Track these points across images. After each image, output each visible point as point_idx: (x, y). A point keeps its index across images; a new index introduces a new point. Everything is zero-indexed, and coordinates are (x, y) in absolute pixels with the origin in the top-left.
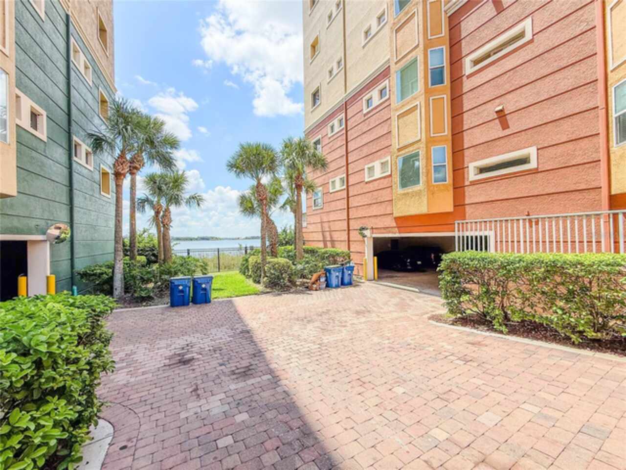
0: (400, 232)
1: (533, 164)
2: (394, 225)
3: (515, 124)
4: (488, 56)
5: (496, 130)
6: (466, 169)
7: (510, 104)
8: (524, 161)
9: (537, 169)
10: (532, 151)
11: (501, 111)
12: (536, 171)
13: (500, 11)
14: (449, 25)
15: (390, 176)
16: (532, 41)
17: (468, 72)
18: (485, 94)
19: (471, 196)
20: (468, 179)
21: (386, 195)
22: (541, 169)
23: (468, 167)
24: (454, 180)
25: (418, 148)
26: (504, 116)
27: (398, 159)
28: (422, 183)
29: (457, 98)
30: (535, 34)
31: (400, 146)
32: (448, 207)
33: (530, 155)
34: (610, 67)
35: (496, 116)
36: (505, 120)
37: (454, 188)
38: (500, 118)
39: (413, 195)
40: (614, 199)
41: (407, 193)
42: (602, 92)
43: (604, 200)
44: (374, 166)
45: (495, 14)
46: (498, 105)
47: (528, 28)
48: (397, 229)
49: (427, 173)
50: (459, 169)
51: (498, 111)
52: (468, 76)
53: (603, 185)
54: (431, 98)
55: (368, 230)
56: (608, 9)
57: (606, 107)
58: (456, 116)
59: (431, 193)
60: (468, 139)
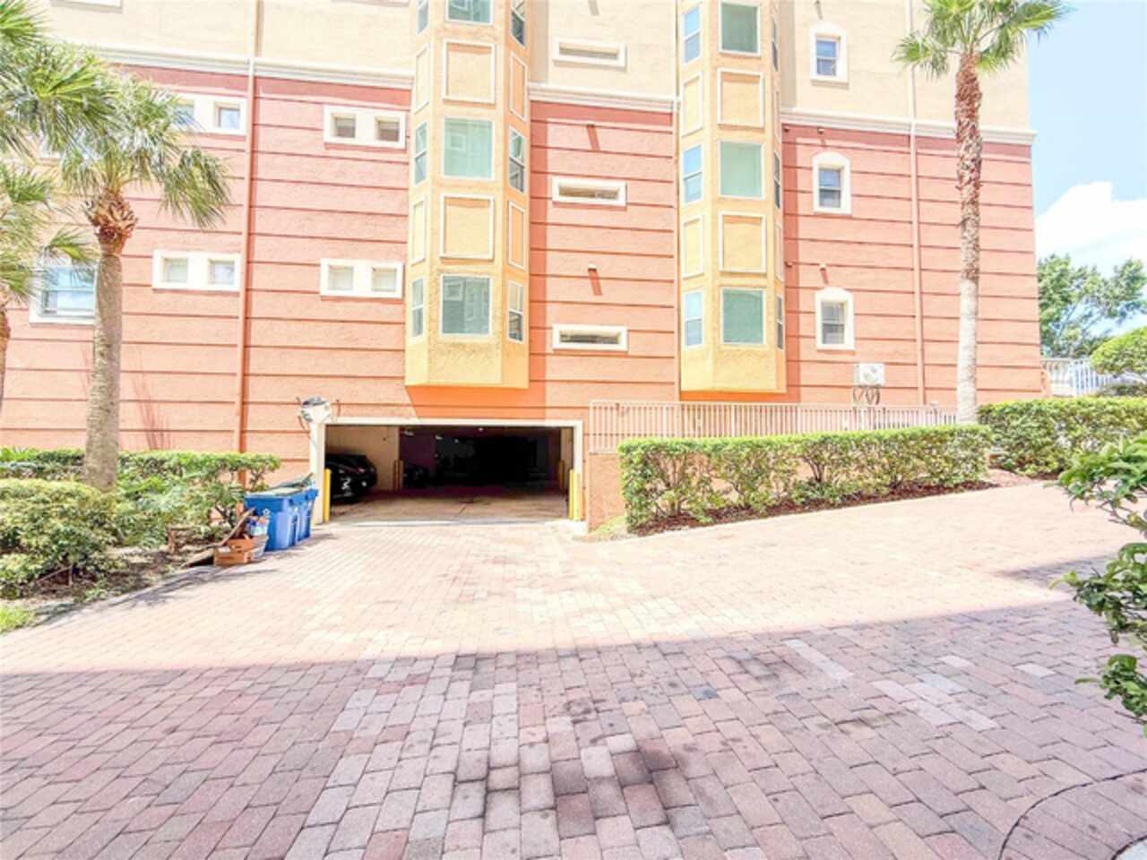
0: (419, 417)
1: (622, 346)
2: (407, 400)
3: (610, 293)
4: (591, 194)
5: (584, 291)
6: (548, 331)
7: (605, 266)
8: (613, 340)
9: (627, 352)
10: (622, 331)
11: (594, 270)
12: (624, 355)
13: (595, 149)
14: (532, 113)
15: (400, 302)
16: (625, 209)
17: (557, 197)
18: (575, 239)
19: (555, 369)
20: (551, 344)
21: (386, 337)
22: (630, 353)
23: (551, 328)
24: (531, 341)
25: (488, 273)
26: (598, 278)
27: (442, 275)
28: (494, 334)
29: (537, 224)
30: (627, 204)
31: (450, 254)
32: (521, 381)
33: (619, 334)
34: (683, 275)
35: (587, 274)
36: (598, 284)
37: (531, 354)
38: (592, 278)
39: (474, 350)
40: (683, 395)
41: (460, 344)
42: (676, 295)
43: (677, 395)
44: (351, 269)
45: (589, 147)
46: (592, 262)
47: (622, 194)
48: (411, 410)
49: (503, 319)
50: (538, 328)
51: (590, 270)
52: (555, 204)
53: (676, 380)
54: (511, 204)
55: (322, 407)
56: (682, 222)
57: (679, 310)
58: (538, 249)
59: (506, 354)
60: (554, 290)
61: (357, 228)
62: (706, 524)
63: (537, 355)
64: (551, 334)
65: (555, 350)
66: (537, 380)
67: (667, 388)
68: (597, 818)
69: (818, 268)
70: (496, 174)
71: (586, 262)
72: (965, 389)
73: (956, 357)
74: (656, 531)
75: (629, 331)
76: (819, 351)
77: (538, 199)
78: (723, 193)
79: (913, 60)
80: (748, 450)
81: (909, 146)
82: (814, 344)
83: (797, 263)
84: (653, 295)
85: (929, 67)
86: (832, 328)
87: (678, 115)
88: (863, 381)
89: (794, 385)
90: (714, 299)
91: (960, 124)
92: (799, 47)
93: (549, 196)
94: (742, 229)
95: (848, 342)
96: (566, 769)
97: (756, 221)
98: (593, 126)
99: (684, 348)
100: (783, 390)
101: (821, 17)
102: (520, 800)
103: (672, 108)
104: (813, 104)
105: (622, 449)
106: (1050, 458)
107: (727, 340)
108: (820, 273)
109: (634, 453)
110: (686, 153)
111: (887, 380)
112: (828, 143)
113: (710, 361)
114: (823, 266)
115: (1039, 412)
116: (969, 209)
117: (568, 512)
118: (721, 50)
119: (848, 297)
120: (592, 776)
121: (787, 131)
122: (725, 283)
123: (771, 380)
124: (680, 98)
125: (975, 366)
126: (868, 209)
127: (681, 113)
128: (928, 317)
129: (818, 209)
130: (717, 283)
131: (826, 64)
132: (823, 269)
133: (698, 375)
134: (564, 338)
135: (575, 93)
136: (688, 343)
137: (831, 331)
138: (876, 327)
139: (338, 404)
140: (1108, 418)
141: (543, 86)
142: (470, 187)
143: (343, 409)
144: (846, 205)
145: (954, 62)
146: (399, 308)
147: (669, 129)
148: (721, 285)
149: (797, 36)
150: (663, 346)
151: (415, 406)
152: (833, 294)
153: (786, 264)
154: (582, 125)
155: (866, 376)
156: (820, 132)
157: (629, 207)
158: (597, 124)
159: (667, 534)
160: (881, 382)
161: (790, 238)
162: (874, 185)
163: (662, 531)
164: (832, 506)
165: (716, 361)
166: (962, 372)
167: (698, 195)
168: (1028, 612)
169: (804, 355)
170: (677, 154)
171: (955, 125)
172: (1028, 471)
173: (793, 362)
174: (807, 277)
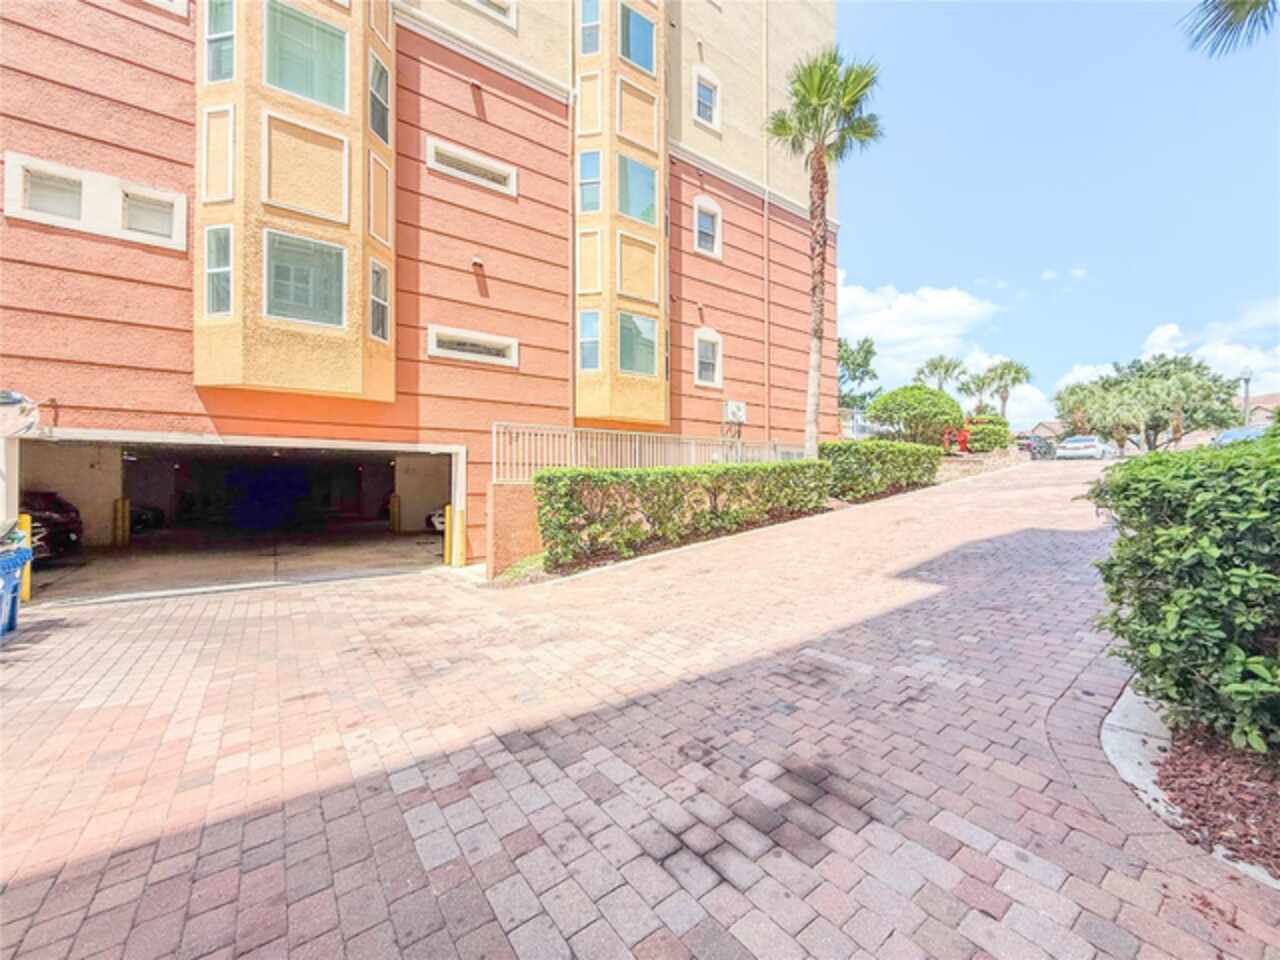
0: (221, 433)
1: (512, 360)
2: (198, 408)
3: (498, 296)
4: (476, 172)
5: (468, 290)
6: (422, 333)
7: (493, 264)
8: (500, 352)
9: (517, 369)
10: (513, 343)
11: (481, 266)
12: (514, 371)
13: (481, 118)
14: (398, 42)
15: (184, 256)
16: (516, 200)
17: (431, 163)
18: (455, 222)
19: (429, 380)
20: (426, 350)
21: (156, 308)
22: (522, 371)
23: (425, 329)
24: (397, 342)
25: (340, 242)
26: (484, 276)
27: (265, 231)
28: (351, 326)
29: (406, 191)
30: (519, 195)
31: (274, 201)
32: (387, 394)
33: (508, 347)
34: (579, 291)
35: (471, 269)
36: (485, 282)
37: (398, 359)
38: (477, 275)
39: (317, 344)
40: (577, 422)
41: (299, 334)
42: (571, 311)
43: (571, 421)
44: (78, 185)
45: (475, 114)
46: (477, 255)
47: (513, 180)
48: (208, 422)
49: (364, 307)
50: (408, 327)
51: (475, 264)
52: (432, 172)
53: (570, 405)
54: (372, 155)
55: (17, 408)
56: (578, 232)
57: (574, 328)
58: (406, 225)
59: (369, 355)
60: (428, 280)
61: (85, 118)
62: (630, 558)
63: (406, 361)
64: (426, 335)
65: (430, 357)
66: (407, 391)
67: (560, 413)
68: (819, 838)
69: (695, 307)
70: (352, 106)
71: (473, 255)
72: (811, 430)
73: (805, 403)
74: (581, 569)
75: (520, 345)
76: (697, 387)
77: (406, 157)
78: (621, 210)
79: (779, 135)
80: (667, 481)
81: (763, 209)
82: (692, 381)
83: (680, 299)
84: (544, 307)
85: (788, 145)
86: (707, 367)
87: (574, 109)
88: (731, 418)
89: (676, 418)
90: (611, 323)
91: (813, 203)
92: (684, 82)
93: (422, 158)
94: (637, 253)
95: (718, 382)
96: (747, 807)
97: (651, 248)
98: (479, 88)
99: (579, 371)
100: (668, 423)
101: (702, 59)
102: (739, 851)
103: (567, 99)
104: (695, 145)
105: (539, 480)
106: (861, 487)
107: (623, 366)
108: (697, 313)
109: (560, 484)
110: (583, 155)
111: (748, 419)
112: (707, 187)
113: (606, 388)
114: (700, 305)
115: (857, 451)
116: (818, 278)
117: (442, 556)
118: (619, 54)
119: (718, 338)
120: (776, 806)
121: (673, 163)
122: (621, 306)
123: (659, 414)
124: (577, 91)
125: (818, 413)
126: (734, 259)
127: (578, 108)
128: (774, 366)
129: (697, 249)
130: (615, 305)
131: (705, 109)
132: (700, 309)
133: (594, 401)
134: (442, 343)
135: (458, 39)
136: (583, 366)
137: (706, 369)
138: (739, 370)
139: (54, 406)
140: (890, 456)
141: (415, 11)
142: (312, 114)
143: (64, 416)
144: (717, 252)
145: (809, 146)
146: (180, 264)
147: (564, 122)
148: (619, 309)
149: (683, 71)
150: (556, 366)
151: (213, 417)
152: (707, 333)
153: (671, 298)
154: (466, 82)
155: (734, 414)
156: (701, 175)
157: (521, 200)
158: (484, 87)
159: (593, 571)
160: (743, 419)
161: (675, 273)
162: (739, 239)
163: (587, 569)
164: (729, 532)
165: (613, 387)
166: (810, 416)
167: (595, 206)
168: (932, 601)
169: (686, 389)
170: (573, 153)
171: (809, 203)
172: (849, 498)
173: (675, 395)
174: (688, 314)
